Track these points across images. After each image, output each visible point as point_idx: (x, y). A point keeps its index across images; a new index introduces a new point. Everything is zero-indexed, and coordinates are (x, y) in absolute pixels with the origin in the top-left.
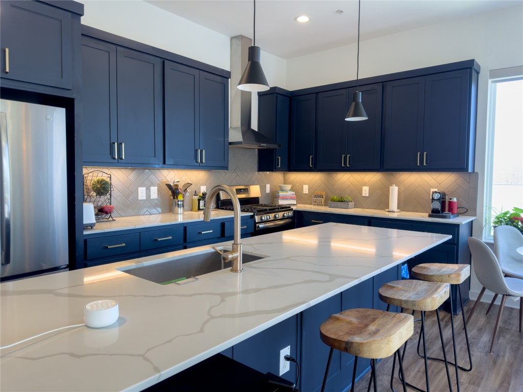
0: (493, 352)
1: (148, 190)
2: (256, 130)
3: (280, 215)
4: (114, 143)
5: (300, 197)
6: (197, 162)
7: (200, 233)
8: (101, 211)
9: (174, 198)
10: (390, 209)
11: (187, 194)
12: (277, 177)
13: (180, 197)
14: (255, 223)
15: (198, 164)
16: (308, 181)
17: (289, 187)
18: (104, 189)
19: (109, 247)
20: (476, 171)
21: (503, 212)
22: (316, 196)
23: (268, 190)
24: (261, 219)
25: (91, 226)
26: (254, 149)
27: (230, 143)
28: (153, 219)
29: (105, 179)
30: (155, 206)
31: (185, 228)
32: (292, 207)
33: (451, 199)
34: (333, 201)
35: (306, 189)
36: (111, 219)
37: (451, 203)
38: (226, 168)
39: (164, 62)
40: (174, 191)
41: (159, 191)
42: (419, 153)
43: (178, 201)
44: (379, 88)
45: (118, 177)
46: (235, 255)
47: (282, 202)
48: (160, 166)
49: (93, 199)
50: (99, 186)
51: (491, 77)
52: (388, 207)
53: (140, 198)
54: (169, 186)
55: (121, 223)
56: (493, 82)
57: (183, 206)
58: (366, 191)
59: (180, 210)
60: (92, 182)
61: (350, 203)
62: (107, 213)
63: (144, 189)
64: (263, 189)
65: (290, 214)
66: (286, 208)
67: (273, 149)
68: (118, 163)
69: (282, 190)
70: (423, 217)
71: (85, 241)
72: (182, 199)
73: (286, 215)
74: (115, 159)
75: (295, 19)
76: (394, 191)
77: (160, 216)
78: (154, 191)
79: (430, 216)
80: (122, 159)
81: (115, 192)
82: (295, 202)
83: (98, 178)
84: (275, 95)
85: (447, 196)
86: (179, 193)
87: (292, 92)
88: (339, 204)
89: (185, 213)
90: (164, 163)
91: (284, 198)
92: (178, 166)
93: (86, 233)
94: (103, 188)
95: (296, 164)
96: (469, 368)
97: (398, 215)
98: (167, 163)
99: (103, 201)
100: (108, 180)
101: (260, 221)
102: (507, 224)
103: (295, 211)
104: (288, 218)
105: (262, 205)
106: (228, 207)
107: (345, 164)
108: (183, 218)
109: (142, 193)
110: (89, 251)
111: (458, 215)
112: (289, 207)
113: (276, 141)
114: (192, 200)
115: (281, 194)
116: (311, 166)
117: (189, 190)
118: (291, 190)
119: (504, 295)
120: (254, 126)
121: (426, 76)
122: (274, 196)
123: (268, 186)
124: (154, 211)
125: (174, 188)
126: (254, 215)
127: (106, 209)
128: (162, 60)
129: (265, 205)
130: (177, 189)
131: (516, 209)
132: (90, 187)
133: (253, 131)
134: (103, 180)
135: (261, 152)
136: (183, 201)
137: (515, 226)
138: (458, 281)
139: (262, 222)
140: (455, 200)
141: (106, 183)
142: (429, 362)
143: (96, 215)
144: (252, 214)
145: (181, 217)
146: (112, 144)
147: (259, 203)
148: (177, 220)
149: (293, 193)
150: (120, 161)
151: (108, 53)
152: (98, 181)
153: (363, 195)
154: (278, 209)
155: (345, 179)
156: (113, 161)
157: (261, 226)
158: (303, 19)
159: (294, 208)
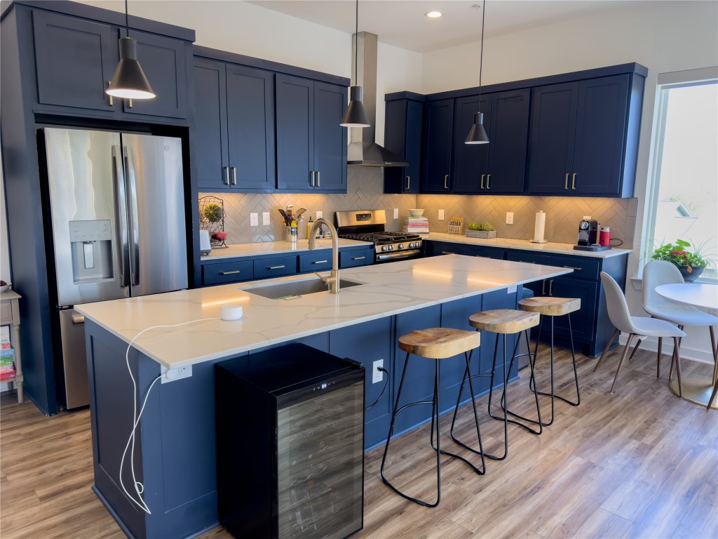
0: (614, 392)
1: (260, 216)
2: (383, 146)
3: (405, 245)
4: (226, 168)
5: (433, 224)
6: (311, 186)
7: (314, 263)
8: (215, 238)
9: (287, 225)
10: (535, 240)
11: (301, 221)
12: (407, 200)
13: (294, 224)
14: (375, 254)
15: (312, 188)
16: (444, 205)
17: (420, 212)
18: (217, 215)
19: (225, 273)
20: (635, 196)
21: (665, 245)
22: (453, 223)
23: (396, 216)
24: (382, 250)
25: (207, 253)
26: (380, 167)
27: (349, 163)
28: (266, 247)
29: (217, 205)
30: (267, 234)
31: (298, 257)
32: (421, 236)
33: (603, 229)
34: (471, 229)
35: (441, 215)
36: (224, 246)
37: (602, 234)
38: (344, 191)
39: (275, 75)
40: (288, 218)
41: (272, 217)
42: (567, 175)
43: (292, 228)
44: (526, 94)
45: (230, 202)
46: (332, 279)
47: (411, 230)
48: (272, 191)
49: (205, 226)
50: (211, 212)
51: (660, 82)
52: (533, 238)
53: (252, 225)
54: (282, 212)
55: (234, 250)
56: (662, 88)
57: (297, 234)
58: (510, 218)
59: (294, 238)
60: (205, 207)
61: (491, 232)
62: (220, 240)
63: (256, 214)
64: (389, 214)
65: (418, 244)
66: (414, 237)
67: (401, 167)
68: (230, 188)
69: (412, 216)
70: (567, 249)
71: (202, 266)
72: (295, 226)
73: (412, 245)
74: (227, 184)
75: (426, 14)
76: (541, 218)
77: (273, 244)
78: (266, 215)
79: (575, 248)
80: (234, 184)
81: (228, 219)
82: (427, 231)
83: (211, 203)
84: (405, 101)
85: (598, 226)
86: (292, 219)
87: (426, 97)
88: (478, 232)
89: (300, 241)
90: (277, 187)
91: (414, 225)
92: (290, 190)
93: (203, 259)
94: (215, 214)
95: (428, 185)
96: (577, 403)
97: (544, 247)
98: (279, 187)
99: (216, 227)
100: (220, 206)
101: (380, 251)
102: (665, 259)
103: (424, 241)
104: (416, 248)
105: (387, 234)
106: (347, 236)
107: (485, 185)
108: (297, 247)
109: (254, 219)
110: (205, 276)
111: (610, 247)
112: (417, 236)
113: (405, 158)
114: (307, 227)
115: (411, 220)
116: (446, 187)
117: (303, 216)
118: (424, 215)
119: (631, 334)
120: (380, 140)
121: (580, 82)
122: (403, 222)
123: (396, 211)
124: (266, 238)
125: (287, 213)
126: (374, 245)
127: (219, 236)
128: (272, 74)
129: (391, 234)
130: (290, 215)
131: (680, 242)
132: (203, 213)
133: (379, 147)
134: (215, 206)
135: (388, 171)
136: (297, 228)
137: (673, 262)
138: (558, 312)
139: (383, 253)
140: (607, 230)
141: (219, 209)
142: (539, 396)
143: (211, 241)
144: (372, 243)
145: (296, 245)
146: (224, 169)
147: (383, 230)
148: (290, 248)
149: (425, 219)
150: (232, 186)
151: (217, 72)
152: (211, 207)
153: (507, 222)
154: (404, 238)
155: (487, 203)
156: (225, 186)
157: (382, 257)
158: (434, 15)
159: (424, 237)
